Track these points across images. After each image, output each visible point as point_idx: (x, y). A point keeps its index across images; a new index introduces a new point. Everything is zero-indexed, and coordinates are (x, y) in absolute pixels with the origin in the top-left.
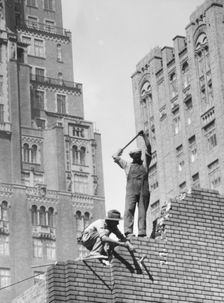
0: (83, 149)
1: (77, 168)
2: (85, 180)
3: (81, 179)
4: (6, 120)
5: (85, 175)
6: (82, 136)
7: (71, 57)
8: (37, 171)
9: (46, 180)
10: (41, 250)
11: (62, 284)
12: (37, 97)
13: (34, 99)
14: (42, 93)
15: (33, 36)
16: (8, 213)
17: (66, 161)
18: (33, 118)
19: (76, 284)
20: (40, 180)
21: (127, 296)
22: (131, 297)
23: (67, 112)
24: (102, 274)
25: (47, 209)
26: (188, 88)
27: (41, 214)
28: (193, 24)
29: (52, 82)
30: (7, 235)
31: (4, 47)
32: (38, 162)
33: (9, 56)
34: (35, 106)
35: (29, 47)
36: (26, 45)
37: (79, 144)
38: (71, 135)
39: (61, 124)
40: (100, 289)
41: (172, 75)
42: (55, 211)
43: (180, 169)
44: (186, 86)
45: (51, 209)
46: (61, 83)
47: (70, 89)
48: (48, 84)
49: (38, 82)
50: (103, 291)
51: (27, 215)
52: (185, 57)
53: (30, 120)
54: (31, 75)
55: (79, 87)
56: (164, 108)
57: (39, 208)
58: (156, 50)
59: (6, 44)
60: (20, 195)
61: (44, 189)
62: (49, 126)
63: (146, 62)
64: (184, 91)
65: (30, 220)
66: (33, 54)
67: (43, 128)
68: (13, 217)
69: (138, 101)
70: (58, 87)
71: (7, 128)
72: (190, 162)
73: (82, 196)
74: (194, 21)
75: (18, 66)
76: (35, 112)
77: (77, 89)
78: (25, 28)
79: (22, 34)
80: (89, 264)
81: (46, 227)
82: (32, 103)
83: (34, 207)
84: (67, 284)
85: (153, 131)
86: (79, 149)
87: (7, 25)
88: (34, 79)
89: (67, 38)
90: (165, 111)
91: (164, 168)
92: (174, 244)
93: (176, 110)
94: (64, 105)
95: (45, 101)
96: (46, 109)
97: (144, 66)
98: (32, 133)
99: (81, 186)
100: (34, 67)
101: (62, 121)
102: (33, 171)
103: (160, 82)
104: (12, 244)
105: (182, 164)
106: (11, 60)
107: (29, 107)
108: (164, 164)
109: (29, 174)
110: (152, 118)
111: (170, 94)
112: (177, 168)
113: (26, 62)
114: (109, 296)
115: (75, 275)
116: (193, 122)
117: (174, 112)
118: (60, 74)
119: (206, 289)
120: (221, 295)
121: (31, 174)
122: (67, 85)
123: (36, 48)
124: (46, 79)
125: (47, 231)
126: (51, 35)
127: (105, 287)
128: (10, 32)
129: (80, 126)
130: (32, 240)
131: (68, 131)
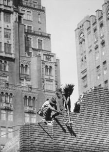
0: (51, 67)
1: (47, 77)
2: (51, 83)
3: (49, 83)
4: (12, 52)
5: (51, 81)
6: (50, 60)
7: (45, 20)
8: (28, 78)
9: (32, 83)
10: (28, 118)
11: (27, 135)
12: (28, 40)
13: (27, 41)
14: (31, 38)
15: (26, 10)
16: (13, 100)
17: (42, 73)
18: (26, 51)
19: (34, 135)
20: (29, 83)
21: (59, 141)
22: (61, 142)
23: (43, 49)
24: (48, 130)
25: (32, 98)
26: (103, 37)
27: (29, 100)
28: (106, 4)
29: (36, 33)
30: (12, 111)
31: (11, 15)
32: (28, 74)
33: (14, 20)
34: (27, 45)
35: (24, 15)
36: (23, 14)
37: (49, 65)
38: (45, 60)
39: (39, 54)
40: (46, 137)
41: (95, 30)
42: (36, 99)
43: (98, 77)
44: (102, 35)
45: (34, 98)
46: (40, 34)
47: (44, 37)
48: (34, 34)
49: (28, 33)
50: (48, 139)
51: (22, 100)
52: (101, 20)
53: (24, 52)
54: (25, 29)
55: (49, 36)
56: (91, 47)
57: (28, 97)
58: (87, 17)
59: (13, 13)
60: (19, 90)
61: (31, 88)
62: (34, 55)
63: (82, 23)
64: (101, 38)
65: (24, 103)
66: (26, 19)
67: (31, 56)
68: (15, 101)
69: (78, 43)
70: (38, 35)
71: (13, 56)
72: (103, 74)
73: (49, 91)
74: (107, 2)
75: (19, 24)
76: (27, 49)
78: (22, 6)
79: (21, 9)
80: (41, 125)
81: (31, 107)
82: (26, 44)
83: (26, 96)
84: (30, 135)
85: (85, 58)
86: (49, 67)
87: (13, 4)
88: (26, 31)
89: (43, 10)
90: (91, 48)
91: (90, 78)
92: (85, 115)
93: (96, 48)
94: (41, 45)
95: (32, 42)
96: (32, 47)
97: (81, 25)
98: (25, 59)
99: (50, 86)
100: (27, 25)
101: (40, 53)
102: (25, 78)
103: (89, 33)
104: (14, 115)
105: (99, 75)
106: (15, 22)
107: (24, 45)
108: (90, 75)
109: (23, 80)
110: (85, 52)
111: (94, 39)
112: (97, 77)
113: (22, 23)
114: (51, 141)
115: (34, 130)
116: (105, 54)
117: (96, 49)
118: (40, 29)
119: (100, 138)
120: (108, 141)
121: (25, 80)
122: (43, 34)
123: (28, 16)
124: (32, 32)
125: (32, 109)
126: (35, 9)
127: (49, 137)
128: (15, 7)
129: (49, 56)
130: (24, 113)
131: (43, 58)
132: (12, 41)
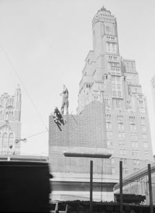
0: (142, 101)
1: (141, 106)
2: (143, 109)
4: (122, 95)
9: (133, 110)
13: (129, 90)
32: (130, 105)
33: (122, 80)
35: (127, 77)
39: (136, 95)
45: (134, 117)
47: (138, 86)
51: (128, 119)
57: (131, 117)
59: (121, 77)
62: (133, 96)
70: (135, 86)
76: (129, 93)
77: (140, 86)
79: (125, 74)
81: (133, 121)
87: (121, 72)
88: (129, 85)
89: (137, 74)
94: (137, 90)
95: (132, 90)
100: (129, 82)
113: (126, 80)
118: (136, 83)
121: (129, 108)
124: (132, 85)
126: (133, 73)
129: (141, 96)
131: (138, 97)
132: (121, 90)
